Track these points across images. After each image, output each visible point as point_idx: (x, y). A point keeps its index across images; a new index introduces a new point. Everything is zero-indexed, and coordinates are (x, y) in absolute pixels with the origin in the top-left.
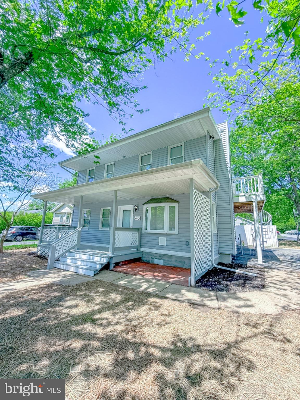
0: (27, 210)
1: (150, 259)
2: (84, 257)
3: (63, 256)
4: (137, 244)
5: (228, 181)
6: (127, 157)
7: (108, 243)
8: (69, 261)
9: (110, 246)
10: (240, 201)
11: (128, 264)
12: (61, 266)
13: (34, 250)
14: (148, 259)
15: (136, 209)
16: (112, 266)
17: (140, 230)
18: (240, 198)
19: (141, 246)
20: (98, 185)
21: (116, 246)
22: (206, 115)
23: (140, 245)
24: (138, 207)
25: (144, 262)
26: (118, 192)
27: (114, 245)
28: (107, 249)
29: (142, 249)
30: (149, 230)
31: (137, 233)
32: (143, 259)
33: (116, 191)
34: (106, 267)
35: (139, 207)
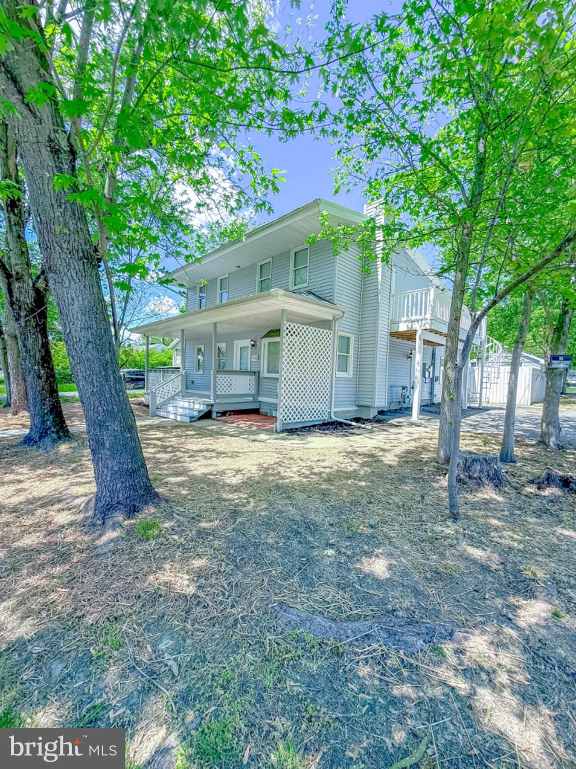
0: (141, 345)
1: (268, 411)
2: (186, 405)
3: (165, 403)
4: (253, 392)
5: (375, 301)
6: (242, 267)
7: (209, 390)
8: (170, 409)
9: (212, 393)
10: (400, 330)
11: (238, 414)
12: (162, 414)
13: (142, 399)
14: (266, 411)
15: (253, 345)
16: (214, 415)
17: (256, 373)
18: (400, 324)
19: (258, 395)
20: (192, 317)
21: (219, 393)
22: (316, 210)
23: (258, 393)
24: (255, 342)
25: (262, 415)
26: (218, 325)
27: (215, 391)
28: (208, 397)
29: (260, 399)
30: (266, 375)
31: (253, 377)
32: (261, 410)
33: (215, 324)
34: (207, 415)
35: (258, 343)
